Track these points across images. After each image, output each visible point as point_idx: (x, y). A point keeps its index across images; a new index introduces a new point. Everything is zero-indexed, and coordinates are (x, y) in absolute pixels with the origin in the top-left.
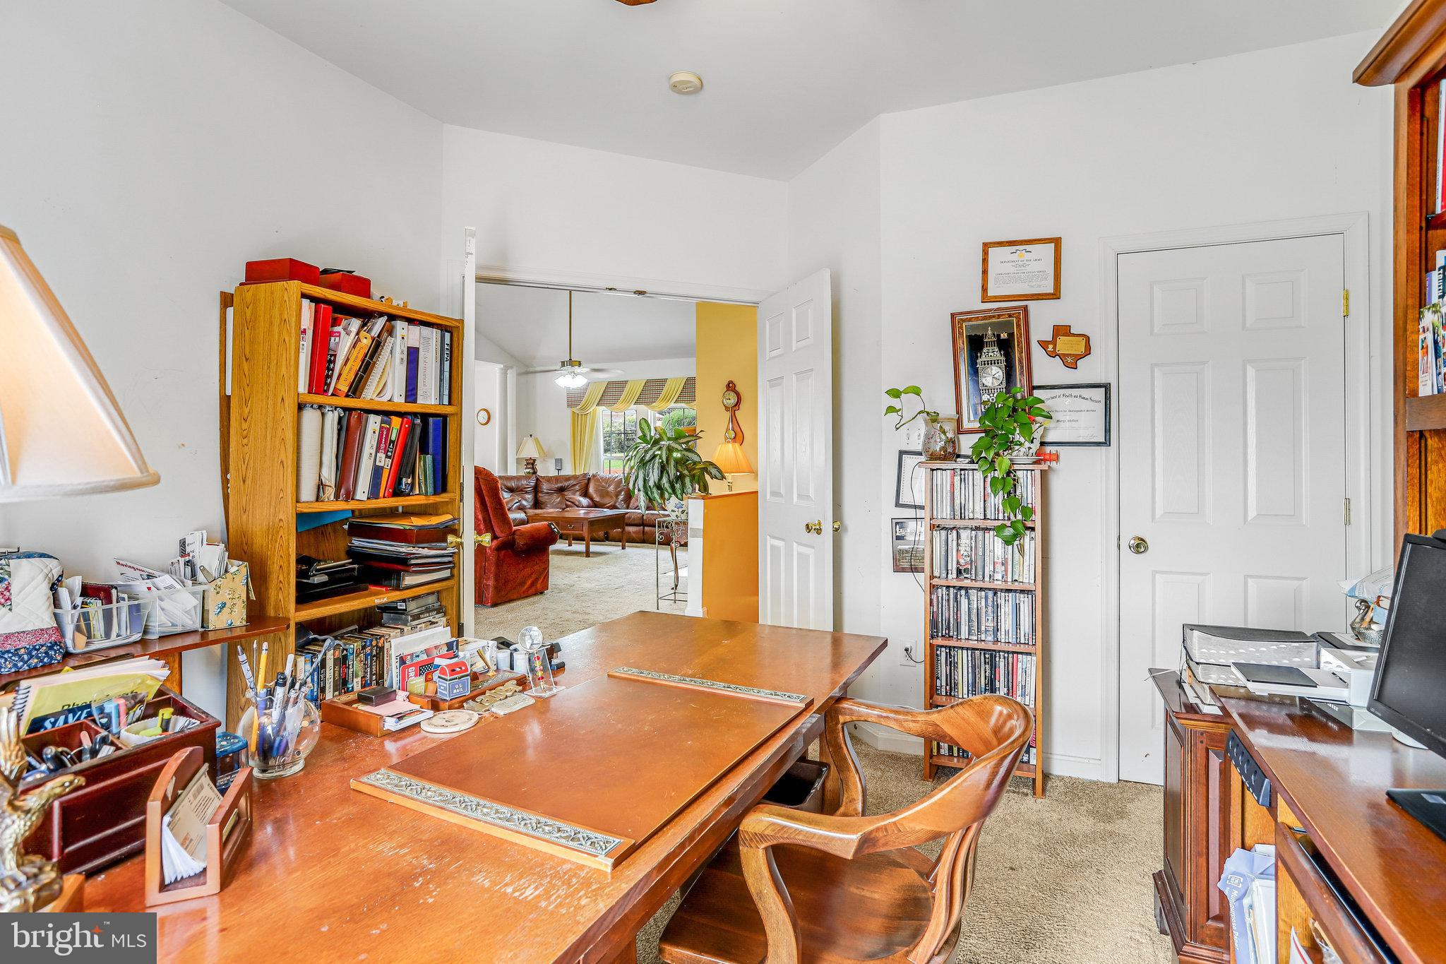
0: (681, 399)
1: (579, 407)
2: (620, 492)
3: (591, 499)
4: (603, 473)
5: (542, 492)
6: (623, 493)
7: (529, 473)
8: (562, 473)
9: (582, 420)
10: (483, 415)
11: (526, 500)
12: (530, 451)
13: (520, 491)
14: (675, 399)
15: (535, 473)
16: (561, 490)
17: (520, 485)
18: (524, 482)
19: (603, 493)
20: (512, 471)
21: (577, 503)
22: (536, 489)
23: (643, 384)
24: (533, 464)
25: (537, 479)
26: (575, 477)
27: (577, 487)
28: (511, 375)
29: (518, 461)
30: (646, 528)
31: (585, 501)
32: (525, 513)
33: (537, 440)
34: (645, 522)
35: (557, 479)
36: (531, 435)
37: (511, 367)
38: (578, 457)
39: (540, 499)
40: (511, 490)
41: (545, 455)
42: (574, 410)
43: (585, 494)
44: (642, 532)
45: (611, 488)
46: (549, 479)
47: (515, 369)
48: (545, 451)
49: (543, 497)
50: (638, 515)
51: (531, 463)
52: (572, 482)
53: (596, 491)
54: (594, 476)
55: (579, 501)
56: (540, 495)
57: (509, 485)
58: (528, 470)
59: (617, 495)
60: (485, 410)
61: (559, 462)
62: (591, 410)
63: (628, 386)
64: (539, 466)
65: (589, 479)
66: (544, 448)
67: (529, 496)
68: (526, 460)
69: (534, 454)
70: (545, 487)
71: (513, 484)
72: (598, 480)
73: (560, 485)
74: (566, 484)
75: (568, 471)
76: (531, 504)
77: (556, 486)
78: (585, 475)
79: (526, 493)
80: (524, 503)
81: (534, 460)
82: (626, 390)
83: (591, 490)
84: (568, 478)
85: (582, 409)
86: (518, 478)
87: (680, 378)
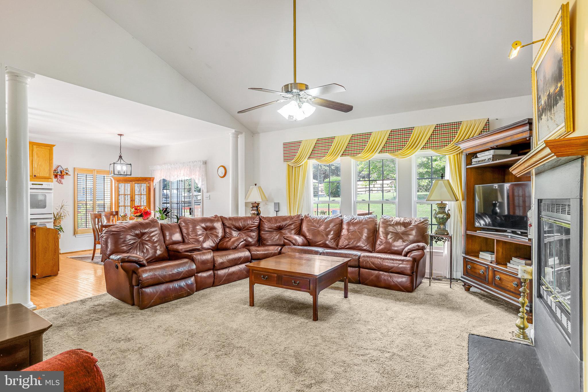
0: (386, 149)
1: (293, 160)
2: (330, 231)
3: (304, 236)
4: (313, 215)
5: (264, 230)
6: (332, 233)
7: (254, 214)
8: (280, 214)
9: (295, 171)
10: (222, 170)
11: (251, 237)
12: (255, 197)
13: (247, 229)
14: (379, 150)
15: (258, 214)
16: (280, 229)
17: (246, 224)
18: (250, 222)
19: (316, 233)
20: (242, 213)
21: (294, 241)
22: (260, 227)
23: (349, 138)
24: (257, 207)
25: (260, 220)
26: (291, 218)
27: (292, 226)
28: (241, 139)
29: (246, 204)
30: (361, 269)
31: (299, 239)
32: (249, 251)
33: (260, 188)
34: (361, 265)
35: (276, 219)
36: (256, 185)
37: (241, 133)
38: (292, 201)
39: (263, 236)
40: (239, 229)
41: (267, 200)
42: (289, 163)
43: (299, 232)
44: (357, 273)
45: (322, 228)
46: (269, 220)
47: (244, 134)
48: (267, 197)
49: (265, 235)
50: (354, 257)
51: (256, 206)
52: (288, 222)
53: (309, 230)
54: (306, 217)
55: (296, 240)
56: (262, 232)
57: (237, 225)
58: (253, 212)
59: (328, 234)
60: (223, 166)
61: (277, 206)
62: (303, 163)
63: (335, 141)
64: (262, 209)
65: (302, 220)
66: (265, 194)
67: (254, 234)
68: (252, 204)
69: (258, 200)
70: (267, 226)
71: (240, 224)
72: (310, 221)
73: (278, 224)
74: (284, 223)
75: (284, 212)
76: (256, 240)
77: (276, 225)
78: (299, 216)
79: (252, 231)
80: (250, 239)
81: (258, 204)
82: (334, 145)
83: (305, 228)
84: (285, 219)
85: (295, 162)
86: (245, 219)
87: (385, 131)
